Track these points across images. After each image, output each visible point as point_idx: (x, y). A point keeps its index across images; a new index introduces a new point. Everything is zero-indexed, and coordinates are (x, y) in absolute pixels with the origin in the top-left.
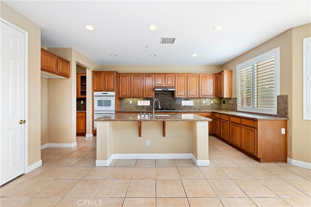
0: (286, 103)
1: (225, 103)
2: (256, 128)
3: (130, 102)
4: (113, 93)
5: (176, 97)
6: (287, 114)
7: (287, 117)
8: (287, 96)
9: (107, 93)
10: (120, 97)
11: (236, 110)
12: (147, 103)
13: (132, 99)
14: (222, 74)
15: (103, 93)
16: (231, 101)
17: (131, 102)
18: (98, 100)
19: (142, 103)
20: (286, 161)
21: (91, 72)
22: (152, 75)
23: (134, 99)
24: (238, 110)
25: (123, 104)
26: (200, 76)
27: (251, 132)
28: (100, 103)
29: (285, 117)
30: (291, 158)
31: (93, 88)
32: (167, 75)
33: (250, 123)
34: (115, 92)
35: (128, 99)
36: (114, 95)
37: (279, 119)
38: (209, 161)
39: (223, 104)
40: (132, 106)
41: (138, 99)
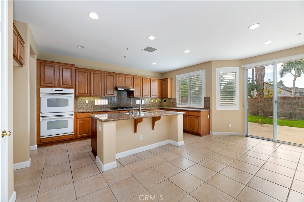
0: (209, 101)
1: (166, 101)
2: (199, 116)
3: (85, 101)
4: (72, 91)
5: (134, 96)
6: (209, 107)
7: (210, 109)
8: (210, 97)
9: (62, 91)
10: (76, 95)
11: (176, 106)
12: (105, 102)
13: (88, 98)
14: (166, 80)
15: (55, 90)
16: (171, 100)
17: (87, 101)
18: (47, 99)
19: (99, 102)
20: (209, 133)
21: (36, 60)
22: (113, 75)
23: (91, 98)
24: (177, 106)
25: (77, 104)
26: (151, 80)
27: (196, 119)
28: (51, 103)
29: (209, 109)
30: (212, 131)
31: (39, 83)
32: (127, 77)
33: (196, 114)
34: (73, 90)
35: (83, 98)
36: (73, 93)
37: (206, 110)
38: (183, 141)
39: (164, 103)
40: (89, 106)
41: (95, 98)
